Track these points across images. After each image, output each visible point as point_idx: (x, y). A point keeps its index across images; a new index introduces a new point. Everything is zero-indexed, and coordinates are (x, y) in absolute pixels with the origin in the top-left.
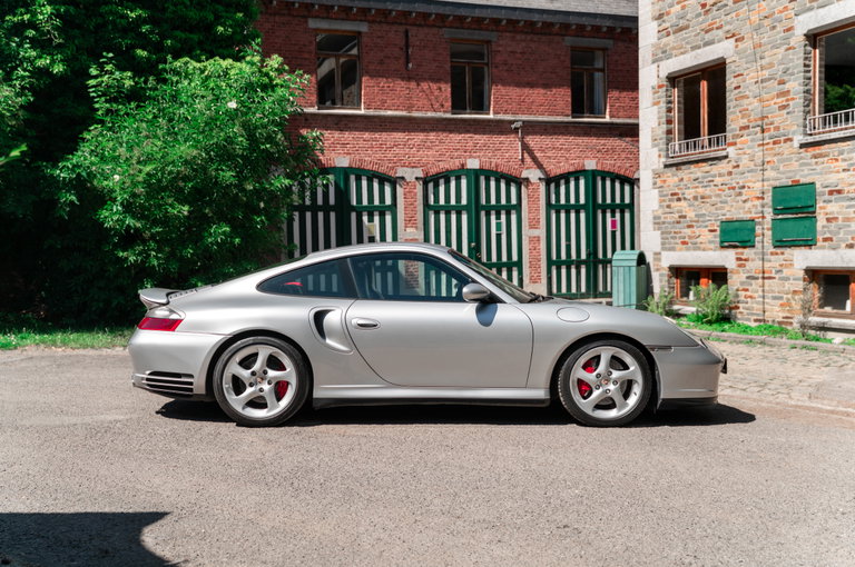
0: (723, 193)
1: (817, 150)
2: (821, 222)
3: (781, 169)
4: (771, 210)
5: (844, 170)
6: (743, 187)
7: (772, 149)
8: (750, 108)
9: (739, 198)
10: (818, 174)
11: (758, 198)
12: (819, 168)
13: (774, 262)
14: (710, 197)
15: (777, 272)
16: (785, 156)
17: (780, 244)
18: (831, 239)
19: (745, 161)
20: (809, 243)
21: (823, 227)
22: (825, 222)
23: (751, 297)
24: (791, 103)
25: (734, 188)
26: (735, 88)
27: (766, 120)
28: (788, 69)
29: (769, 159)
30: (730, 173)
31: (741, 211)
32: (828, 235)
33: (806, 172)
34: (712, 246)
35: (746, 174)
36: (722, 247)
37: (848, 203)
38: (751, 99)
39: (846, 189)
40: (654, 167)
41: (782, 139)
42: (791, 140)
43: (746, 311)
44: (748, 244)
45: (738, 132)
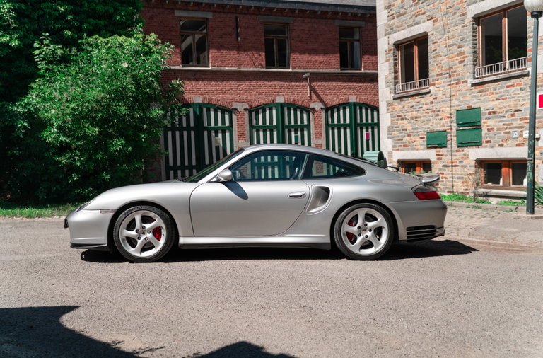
0: (428, 115)
1: (481, 88)
2: (484, 131)
3: (461, 99)
4: (455, 124)
5: (497, 99)
6: (440, 111)
7: (455, 87)
8: (442, 62)
9: (437, 118)
10: (482, 102)
11: (448, 117)
12: (482, 98)
13: (458, 156)
14: (420, 117)
15: (460, 162)
16: (463, 92)
17: (462, 145)
18: (490, 142)
19: (440, 95)
20: (478, 144)
21: (486, 134)
22: (486, 131)
23: (445, 178)
24: (466, 59)
25: (434, 112)
26: (434, 50)
27: (452, 70)
28: (463, 39)
29: (454, 94)
30: (432, 103)
31: (439, 126)
32: (488, 139)
33: (475, 101)
34: (422, 147)
35: (441, 103)
36: (428, 148)
37: (499, 119)
38: (443, 57)
39: (498, 111)
40: (387, 100)
41: (461, 81)
42: (466, 82)
43: (442, 187)
44: (443, 145)
45: (436, 77)
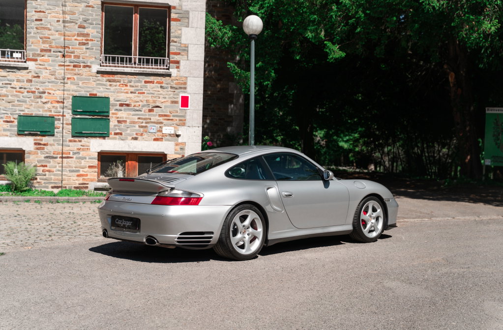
0: (21, 95)
1: (111, 77)
2: (113, 122)
3: (80, 84)
4: (70, 111)
5: (131, 92)
6: (44, 93)
7: (72, 70)
8: (51, 37)
9: (39, 100)
10: (111, 92)
11: (58, 102)
12: (112, 89)
13: (74, 146)
14: (6, 96)
15: (74, 154)
16: (84, 77)
17: (78, 134)
18: (121, 134)
19: (45, 74)
20: (104, 136)
21: (115, 126)
22: (116, 123)
23: (49, 171)
24: (90, 43)
25: (33, 92)
26: (36, 20)
27: (67, 49)
28: (88, 20)
29: (69, 76)
30: (31, 81)
31: (41, 110)
32: (118, 131)
33: (102, 89)
34: (8, 133)
35: (47, 84)
36: (19, 135)
37: (134, 113)
38: (53, 32)
39: (133, 104)
41: (82, 64)
42: (90, 67)
43: (43, 181)
44: (49, 133)
45: (39, 52)
